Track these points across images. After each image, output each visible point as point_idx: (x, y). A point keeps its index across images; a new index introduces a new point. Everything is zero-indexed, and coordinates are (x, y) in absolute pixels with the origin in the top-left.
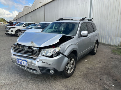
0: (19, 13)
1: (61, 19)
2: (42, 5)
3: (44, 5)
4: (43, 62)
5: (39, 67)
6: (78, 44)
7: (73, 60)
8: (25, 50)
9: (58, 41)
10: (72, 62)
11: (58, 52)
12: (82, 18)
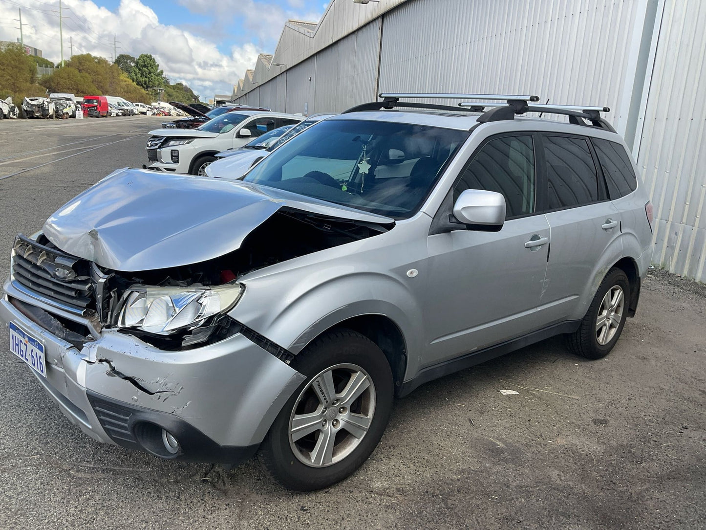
0: (261, 57)
1: (391, 103)
2: (369, 18)
3: (383, 16)
4: (114, 372)
5: (95, 400)
6: (412, 273)
7: (358, 381)
8: (55, 276)
9: (236, 245)
10: (349, 394)
11: (218, 315)
12: (509, 101)
